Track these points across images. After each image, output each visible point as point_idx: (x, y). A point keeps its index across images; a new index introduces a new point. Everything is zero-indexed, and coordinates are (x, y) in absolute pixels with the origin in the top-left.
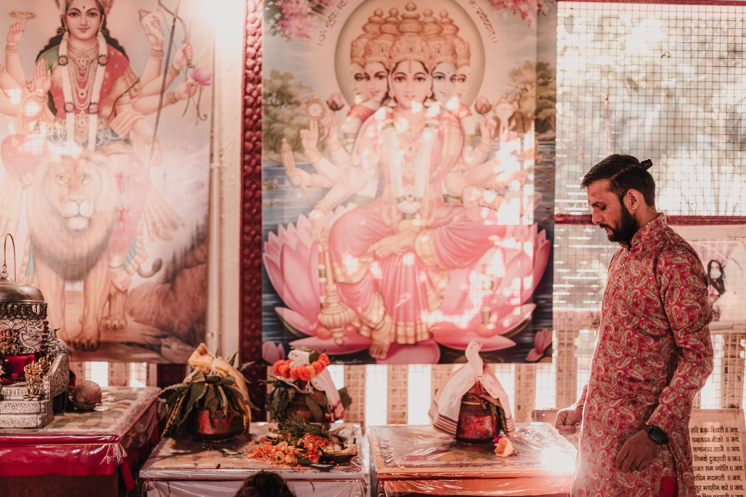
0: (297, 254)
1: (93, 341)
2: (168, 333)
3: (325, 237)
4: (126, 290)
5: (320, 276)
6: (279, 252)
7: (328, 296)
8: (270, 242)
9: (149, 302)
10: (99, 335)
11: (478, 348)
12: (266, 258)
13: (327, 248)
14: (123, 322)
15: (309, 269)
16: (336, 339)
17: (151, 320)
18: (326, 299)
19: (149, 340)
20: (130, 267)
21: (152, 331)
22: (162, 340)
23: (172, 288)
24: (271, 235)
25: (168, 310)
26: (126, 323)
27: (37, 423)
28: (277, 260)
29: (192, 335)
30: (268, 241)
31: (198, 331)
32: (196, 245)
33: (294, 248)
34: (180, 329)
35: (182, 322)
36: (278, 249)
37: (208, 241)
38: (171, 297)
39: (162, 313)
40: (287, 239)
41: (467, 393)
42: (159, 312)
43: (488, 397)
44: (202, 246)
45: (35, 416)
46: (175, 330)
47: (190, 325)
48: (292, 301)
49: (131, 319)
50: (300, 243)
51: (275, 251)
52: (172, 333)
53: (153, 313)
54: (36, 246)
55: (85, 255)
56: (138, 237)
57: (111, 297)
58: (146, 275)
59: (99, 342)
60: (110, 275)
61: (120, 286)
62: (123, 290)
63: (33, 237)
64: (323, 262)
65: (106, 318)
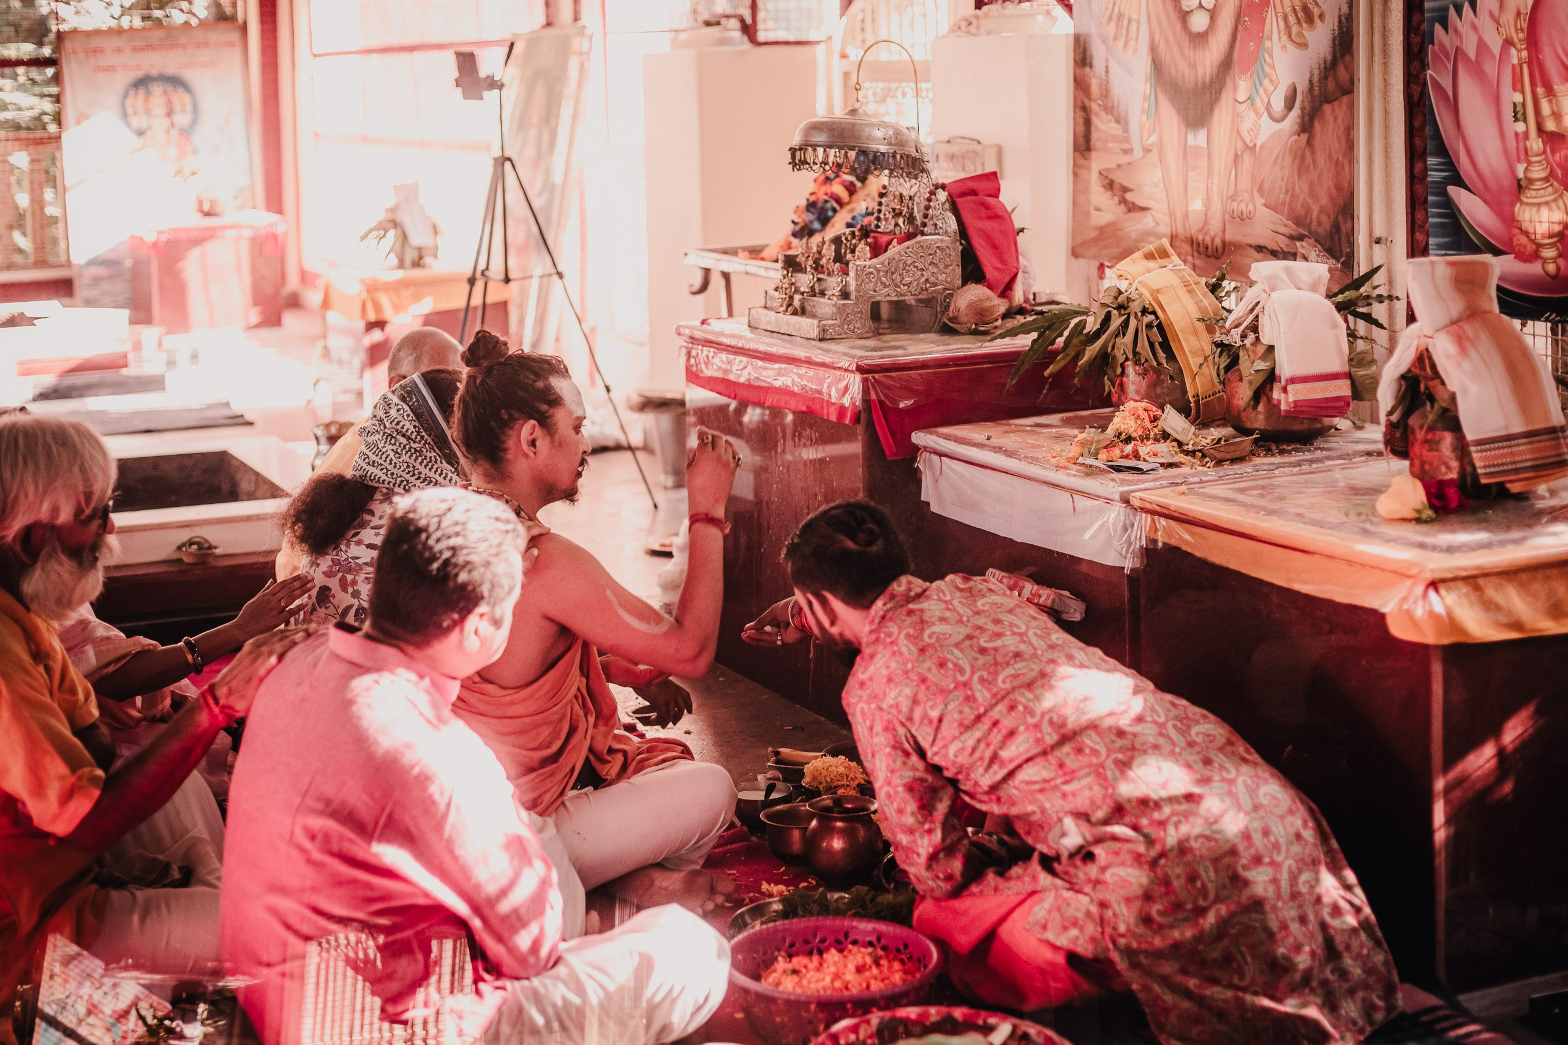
0: (1479, 73)
1: (1218, 241)
2: (1305, 232)
3: (1522, 30)
4: (1255, 145)
5: (1516, 119)
6: (1450, 67)
7: (1529, 163)
8: (1436, 47)
9: (1282, 169)
10: (1224, 231)
12: (1432, 77)
13: (1525, 54)
14: (1251, 207)
15: (1497, 100)
16: (1545, 261)
17: (1284, 203)
18: (1526, 169)
19: (1283, 243)
20: (1258, 102)
21: (1286, 226)
22: (1298, 244)
23: (1309, 143)
24: (1438, 28)
25: (1306, 187)
26: (1255, 207)
27: (815, 333)
28: (1447, 84)
29: (1336, 237)
30: (1433, 44)
31: (1343, 229)
32: (1338, 55)
33: (1472, 54)
34: (1319, 224)
35: (1322, 210)
36: (1448, 58)
37: (1355, 46)
38: (1309, 160)
39: (1298, 191)
40: (1461, 38)
41: (1409, 371)
42: (1293, 189)
43: (1440, 387)
44: (1347, 58)
45: (816, 322)
46: (1314, 226)
47: (1333, 217)
48: (1473, 174)
49: (1260, 201)
50: (1482, 46)
51: (1444, 64)
52: (1310, 232)
53: (1287, 191)
54: (1157, 65)
55: (1207, 80)
56: (1267, 44)
57: (1237, 158)
58: (1277, 115)
59: (1224, 243)
60: (1236, 116)
61: (1247, 139)
62: (1251, 145)
63: (1153, 49)
64: (1519, 86)
65: (1233, 198)
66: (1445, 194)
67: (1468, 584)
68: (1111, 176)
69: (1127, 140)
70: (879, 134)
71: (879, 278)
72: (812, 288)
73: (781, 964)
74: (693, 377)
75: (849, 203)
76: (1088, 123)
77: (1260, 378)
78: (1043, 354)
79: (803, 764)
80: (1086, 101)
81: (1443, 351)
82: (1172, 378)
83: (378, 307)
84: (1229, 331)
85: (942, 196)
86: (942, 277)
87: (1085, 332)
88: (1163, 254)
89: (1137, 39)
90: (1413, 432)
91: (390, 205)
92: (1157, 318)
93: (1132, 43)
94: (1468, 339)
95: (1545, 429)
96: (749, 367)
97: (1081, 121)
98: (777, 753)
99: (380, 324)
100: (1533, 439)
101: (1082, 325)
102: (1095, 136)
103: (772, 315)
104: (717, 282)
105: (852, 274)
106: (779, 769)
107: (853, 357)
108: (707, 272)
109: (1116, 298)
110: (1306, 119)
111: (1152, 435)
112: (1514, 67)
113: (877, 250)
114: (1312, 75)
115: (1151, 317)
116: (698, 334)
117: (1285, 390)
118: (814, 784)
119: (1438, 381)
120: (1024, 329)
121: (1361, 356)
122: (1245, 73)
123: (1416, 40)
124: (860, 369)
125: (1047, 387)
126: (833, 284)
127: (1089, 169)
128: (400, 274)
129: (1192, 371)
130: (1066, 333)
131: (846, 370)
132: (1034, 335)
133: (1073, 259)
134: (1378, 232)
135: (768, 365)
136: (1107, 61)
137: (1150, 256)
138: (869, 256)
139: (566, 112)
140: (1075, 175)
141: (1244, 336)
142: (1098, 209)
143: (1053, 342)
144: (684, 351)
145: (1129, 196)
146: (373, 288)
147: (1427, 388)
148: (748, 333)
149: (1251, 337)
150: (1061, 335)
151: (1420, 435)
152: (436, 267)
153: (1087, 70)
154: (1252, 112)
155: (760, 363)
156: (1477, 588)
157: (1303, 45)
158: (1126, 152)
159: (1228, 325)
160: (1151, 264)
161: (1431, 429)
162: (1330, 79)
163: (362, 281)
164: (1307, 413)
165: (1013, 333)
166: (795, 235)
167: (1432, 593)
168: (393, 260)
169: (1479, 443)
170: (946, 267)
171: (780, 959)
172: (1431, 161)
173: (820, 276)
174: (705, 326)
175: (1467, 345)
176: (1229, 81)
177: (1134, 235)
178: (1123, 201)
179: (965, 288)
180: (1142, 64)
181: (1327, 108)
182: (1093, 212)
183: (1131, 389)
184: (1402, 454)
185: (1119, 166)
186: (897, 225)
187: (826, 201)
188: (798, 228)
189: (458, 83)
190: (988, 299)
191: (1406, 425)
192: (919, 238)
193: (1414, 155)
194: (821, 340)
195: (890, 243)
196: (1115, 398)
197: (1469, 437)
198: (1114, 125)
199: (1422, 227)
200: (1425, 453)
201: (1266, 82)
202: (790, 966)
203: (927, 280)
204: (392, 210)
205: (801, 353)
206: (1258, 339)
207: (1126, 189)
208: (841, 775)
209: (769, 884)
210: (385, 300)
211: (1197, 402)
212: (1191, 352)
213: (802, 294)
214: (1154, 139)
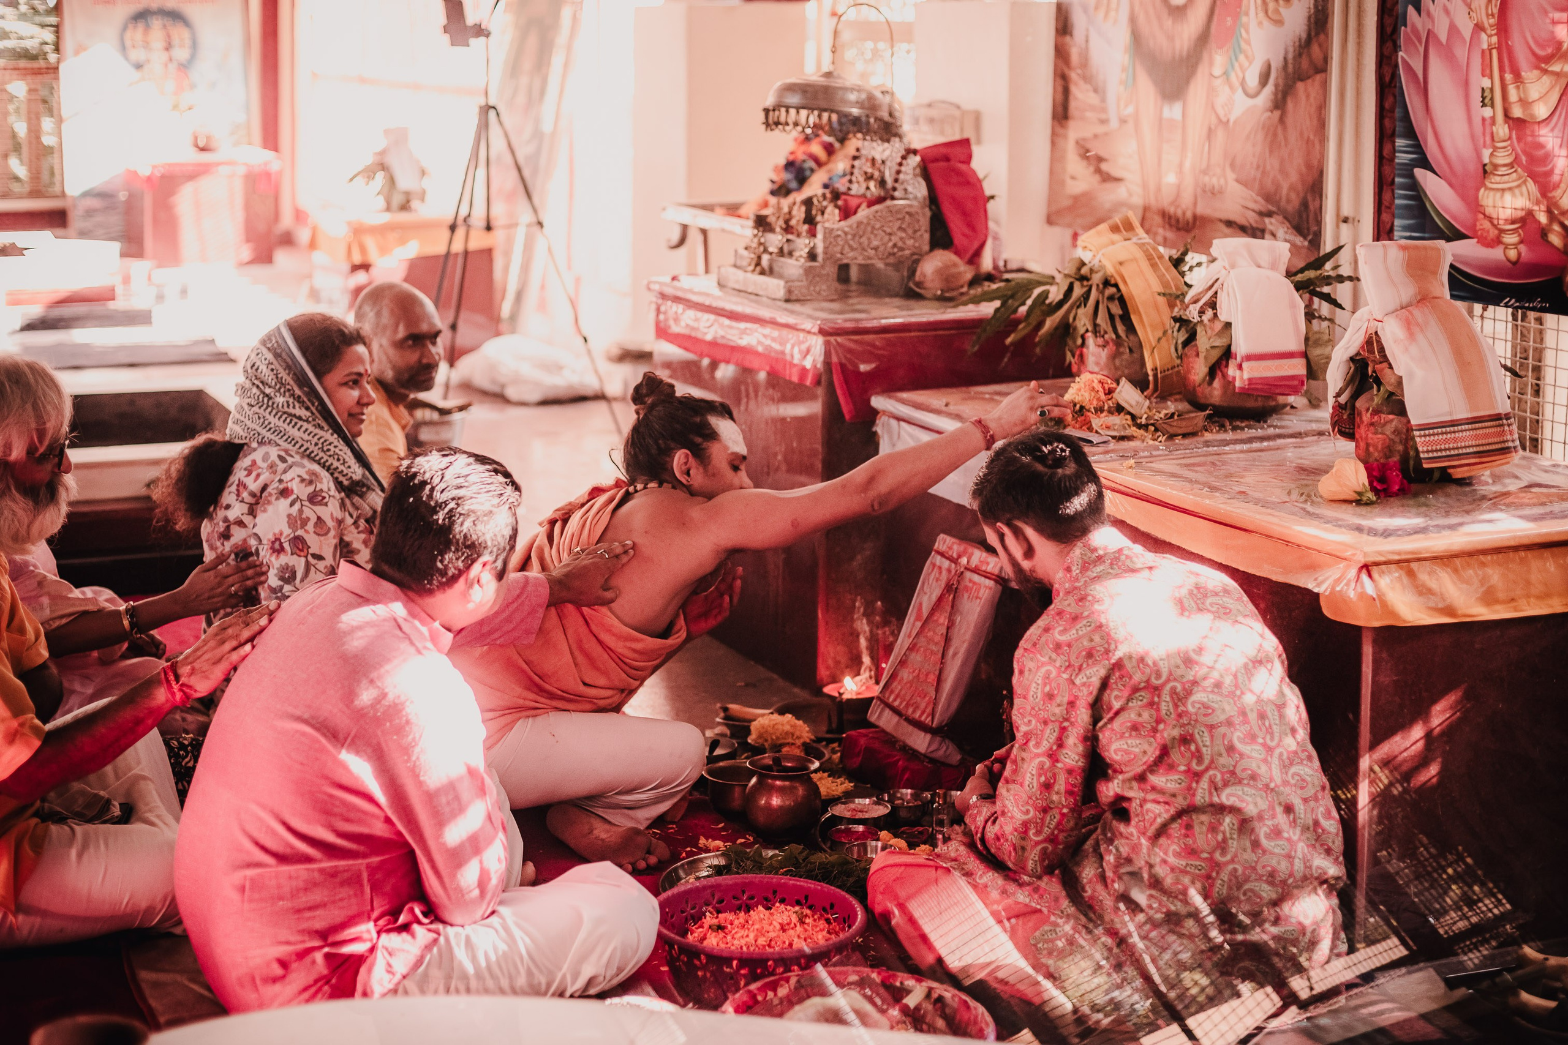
0: (1449, 55)
1: (1189, 215)
2: (1274, 209)
3: (1493, 15)
4: (1228, 121)
5: (1484, 105)
6: (1422, 49)
7: (1495, 149)
8: (1409, 29)
9: (1254, 145)
10: (1195, 204)
12: (1403, 59)
13: (1495, 39)
14: (1222, 181)
15: (1466, 83)
17: (1255, 179)
18: (1492, 154)
19: (1252, 219)
20: (1233, 77)
21: (1256, 202)
22: (1267, 220)
23: (1282, 120)
24: (1411, 10)
25: (1276, 163)
26: (1226, 182)
27: (781, 293)
28: (1418, 66)
29: (1304, 216)
30: (1406, 26)
31: (1312, 207)
32: (1313, 34)
33: (1443, 38)
34: (1288, 201)
35: (1292, 188)
36: (1420, 42)
37: (1329, 25)
38: (1281, 137)
39: (1268, 167)
40: (1433, 22)
41: (1358, 354)
42: (1264, 167)
43: (1387, 371)
44: (1322, 37)
45: (782, 283)
46: (1283, 203)
47: (1302, 195)
48: (1439, 156)
49: (1231, 176)
50: (1453, 30)
51: (1416, 47)
52: (1279, 208)
53: (1258, 167)
54: (1136, 38)
55: (1185, 54)
56: (1244, 19)
57: (1210, 133)
58: (1251, 91)
59: (1195, 217)
60: (1211, 91)
61: (1221, 113)
62: (1224, 119)
63: (1133, 20)
64: (1488, 71)
65: (1205, 172)
66: (1411, 176)
67: (1402, 568)
68: (1088, 146)
69: (1104, 110)
70: (852, 97)
71: (846, 242)
72: (781, 249)
73: (709, 920)
74: (662, 332)
75: (825, 164)
76: (1066, 91)
77: (1215, 355)
78: (1005, 321)
79: (751, 721)
80: (1066, 70)
81: (1392, 335)
82: (1131, 350)
83: (363, 250)
84: (1187, 307)
85: (915, 160)
86: (910, 242)
87: (1047, 302)
88: (1129, 226)
89: (1117, 10)
90: (1360, 414)
91: (378, 150)
92: (1119, 290)
93: (1112, 14)
94: (1418, 324)
95: (1489, 416)
96: (715, 327)
97: (1060, 89)
98: (725, 710)
99: (365, 267)
100: (1477, 425)
101: (1045, 295)
102: (1073, 105)
103: (740, 274)
104: (695, 238)
105: (820, 236)
106: (727, 725)
107: (817, 319)
108: (685, 228)
109: (1079, 269)
110: (1280, 96)
111: (1106, 407)
112: (1483, 51)
113: (846, 213)
114: (1286, 53)
115: (1113, 290)
116: (669, 291)
117: (1240, 367)
118: (760, 741)
119: (1385, 365)
120: (988, 297)
121: (1317, 336)
122: (1221, 47)
123: (1388, 21)
124: (822, 332)
125: (1008, 355)
126: (802, 245)
127: (1065, 137)
128: (386, 218)
129: (1151, 344)
130: (1029, 302)
131: (809, 332)
132: (997, 304)
133: (1046, 227)
134: (1346, 211)
135: (734, 324)
136: (1087, 30)
137: (1115, 229)
138: (837, 218)
139: (557, 61)
140: (1053, 143)
141: (1202, 312)
142: (1073, 178)
143: (1016, 310)
144: (654, 307)
145: (1104, 167)
146: (359, 231)
147: (1374, 371)
148: (717, 292)
149: (1209, 313)
150: (1023, 304)
151: (1366, 417)
152: (423, 211)
153: (1068, 39)
154: (1227, 88)
155: (727, 322)
156: (1411, 574)
157: (1279, 22)
158: (1103, 122)
159: (1187, 299)
160: (1116, 237)
161: (1376, 412)
162: (1304, 57)
163: (349, 223)
164: (1262, 390)
165: (976, 301)
166: (773, 193)
167: (1364, 577)
168: (381, 202)
169: (1423, 427)
170: (915, 232)
171: (708, 914)
172: (1400, 142)
173: (790, 237)
174: (675, 283)
175: (1416, 329)
176: (1205, 55)
177: (1107, 206)
178: (1098, 171)
179: (932, 254)
180: (1121, 35)
181: (1300, 85)
182: (1069, 182)
183: (1090, 360)
184: (1350, 436)
185: (1096, 136)
186: (868, 188)
187: (804, 161)
188: (775, 187)
189: (446, 29)
190: (955, 265)
191: (1353, 407)
192: (889, 203)
193: (1384, 137)
194: (787, 301)
195: (858, 206)
196: (1075, 368)
197: (1414, 422)
198: (1092, 94)
199: (1389, 208)
200: (1370, 435)
201: (1242, 57)
202: (715, 921)
203: (895, 245)
204: (383, 153)
205: (765, 313)
206: (1215, 315)
207: (1100, 159)
208: (787, 733)
209: (707, 839)
210: (371, 243)
211: (1155, 376)
212: (1151, 326)
213: (771, 254)
214: (1130, 110)
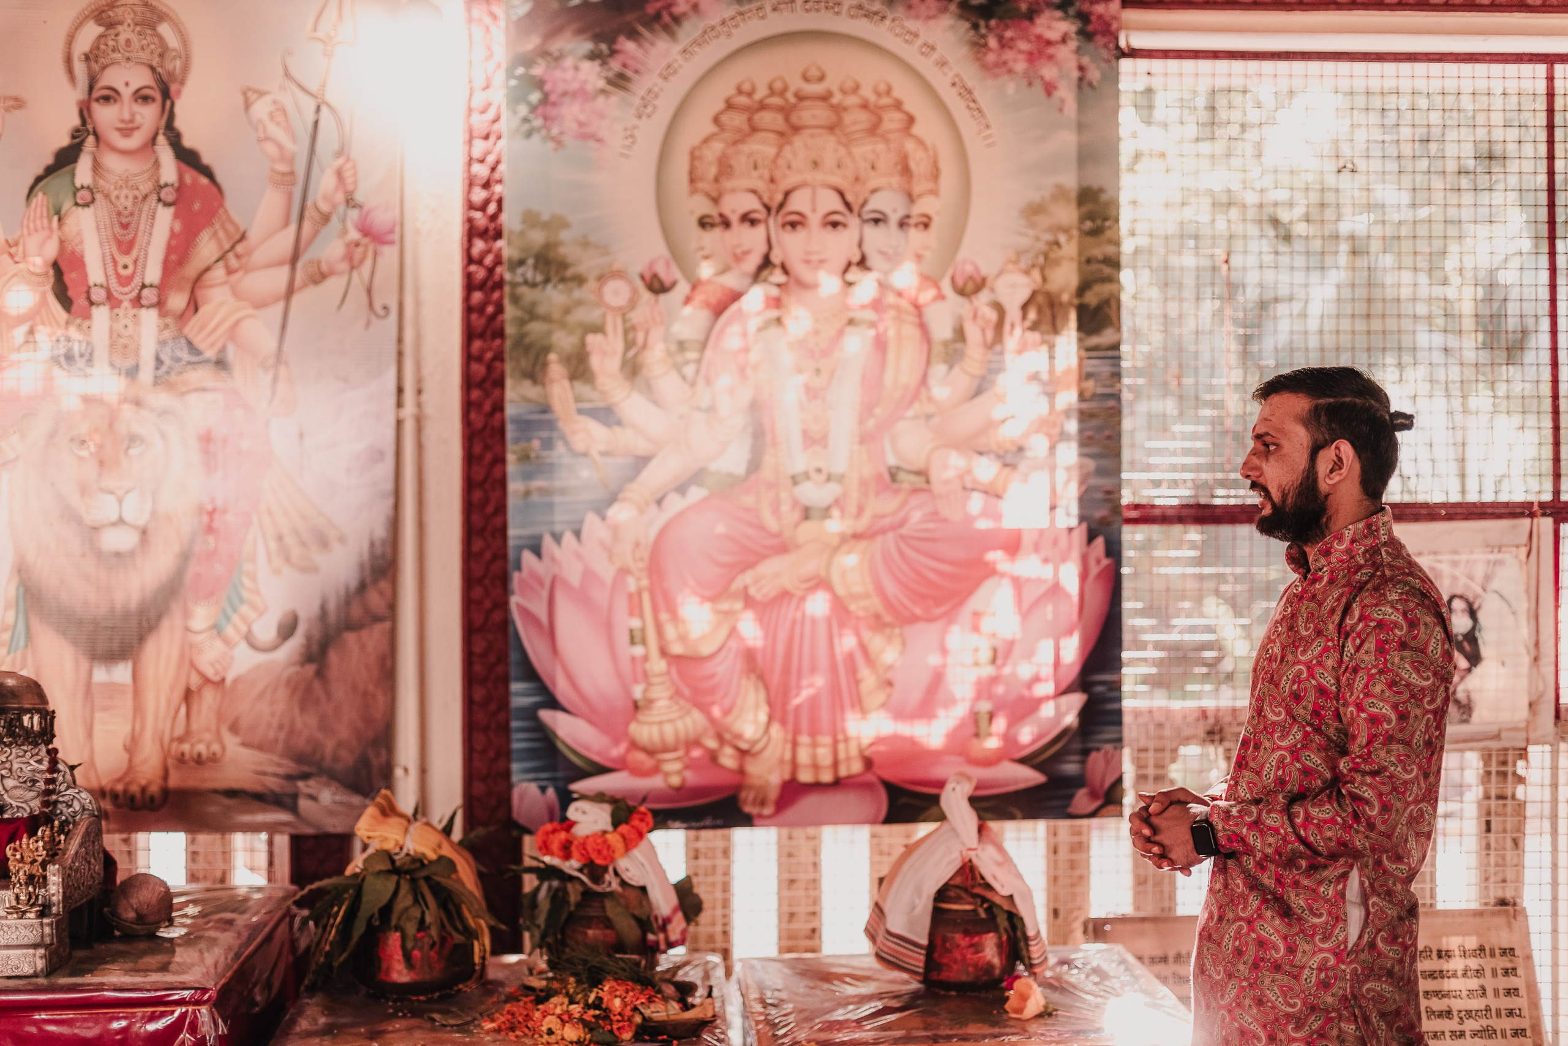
0: (582, 598)
1: (154, 789)
2: (313, 770)
3: (642, 560)
4: (223, 680)
5: (633, 642)
6: (545, 594)
7: (649, 684)
8: (525, 573)
9: (272, 703)
10: (166, 776)
11: (967, 789)
12: (519, 605)
13: (645, 582)
14: (216, 747)
15: (608, 627)
16: (667, 775)
17: (276, 741)
18: (645, 691)
19: (273, 784)
20: (230, 631)
21: (279, 765)
22: (301, 784)
23: (320, 674)
24: (528, 557)
25: (312, 721)
26: (224, 748)
28: (540, 610)
29: (364, 772)
31: (375, 763)
33: (576, 583)
34: (337, 760)
35: (341, 745)
36: (542, 586)
38: (318, 692)
39: (299, 726)
40: (560, 566)
42: (292, 726)
46: (327, 763)
47: (357, 750)
48: (573, 696)
49: (232, 740)
50: (588, 573)
51: (536, 591)
52: (321, 769)
53: (282, 726)
54: (31, 590)
55: (134, 606)
56: (247, 566)
57: (190, 694)
58: (264, 645)
59: (167, 792)
60: (188, 647)
61: (208, 671)
62: (215, 678)
63: (23, 569)
64: (637, 612)
65: (181, 740)
66: (535, 718)
86: (97, 869)
110: (315, 650)
114: (323, 601)
122: (203, 600)
157: (310, 569)
170: (98, 855)
176: (173, 607)
181: (350, 637)
203: (91, 875)
